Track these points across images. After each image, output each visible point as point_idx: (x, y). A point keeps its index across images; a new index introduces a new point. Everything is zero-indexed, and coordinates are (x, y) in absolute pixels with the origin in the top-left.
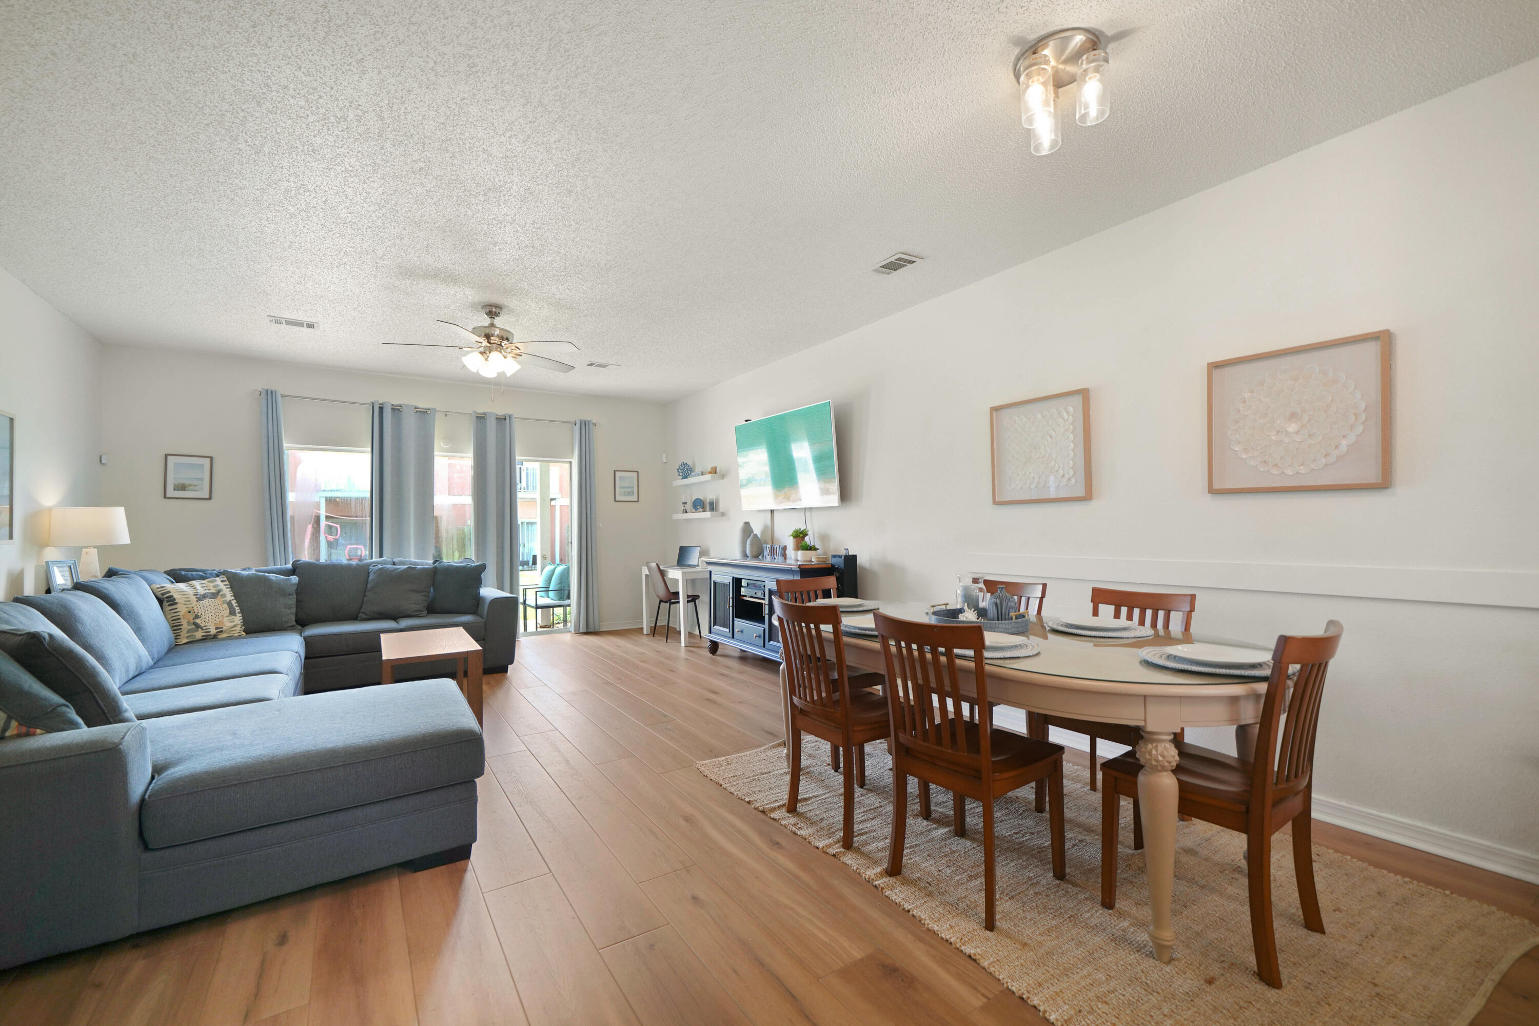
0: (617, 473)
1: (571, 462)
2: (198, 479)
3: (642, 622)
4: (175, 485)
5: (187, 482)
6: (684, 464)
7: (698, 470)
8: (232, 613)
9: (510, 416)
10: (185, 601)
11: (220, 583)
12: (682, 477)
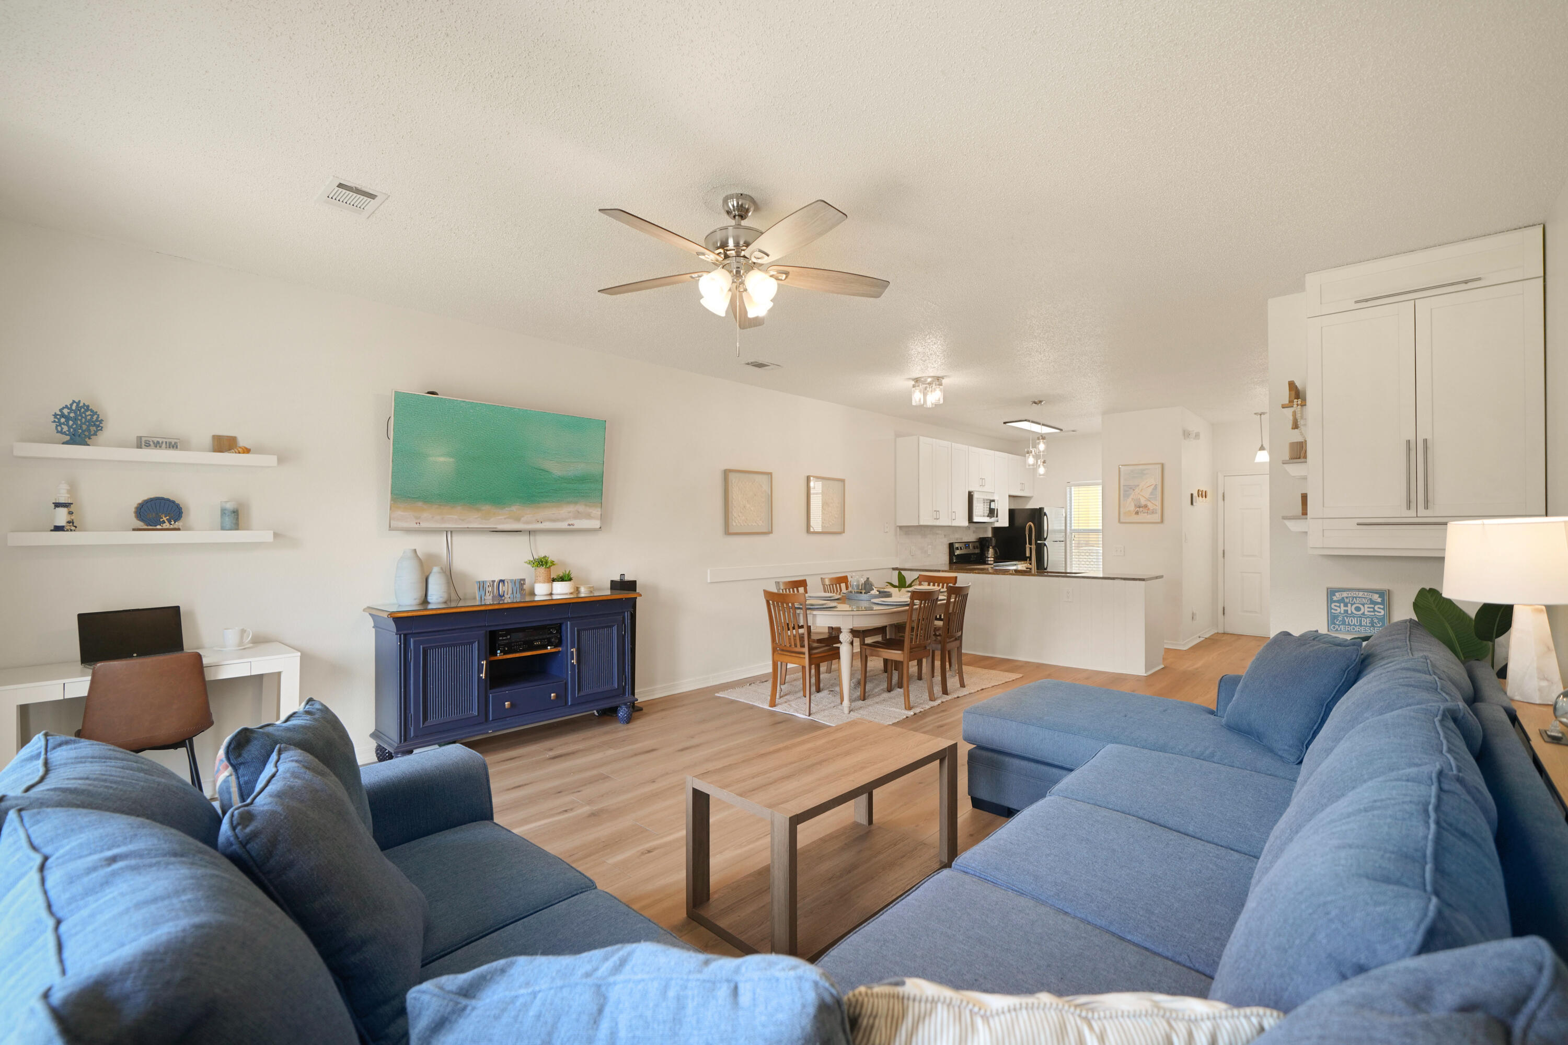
6: (77, 407)
7: (116, 428)
12: (68, 438)
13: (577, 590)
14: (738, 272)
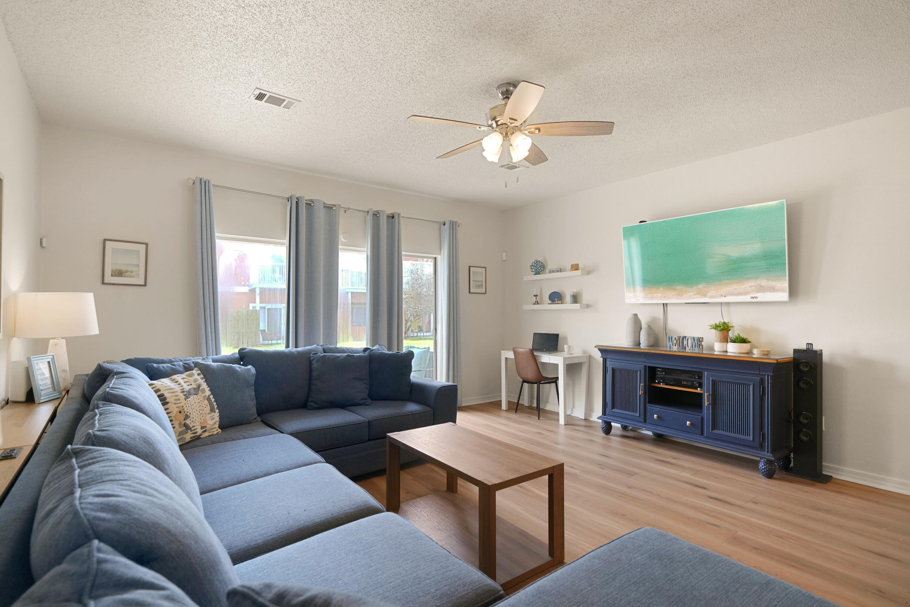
0: (471, 268)
1: (435, 258)
2: (134, 265)
3: (501, 395)
4: (113, 271)
5: (123, 268)
6: (537, 262)
7: (549, 267)
8: (212, 410)
9: (399, 214)
10: (175, 400)
11: (196, 376)
12: (535, 273)
13: (750, 352)
14: (506, 134)
